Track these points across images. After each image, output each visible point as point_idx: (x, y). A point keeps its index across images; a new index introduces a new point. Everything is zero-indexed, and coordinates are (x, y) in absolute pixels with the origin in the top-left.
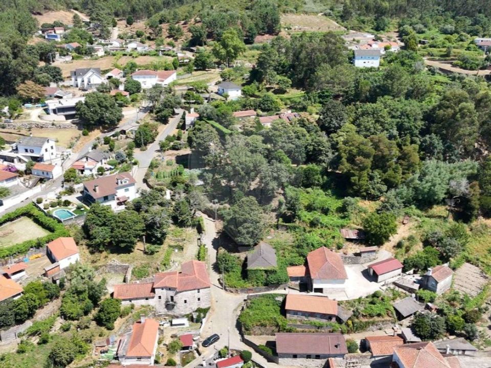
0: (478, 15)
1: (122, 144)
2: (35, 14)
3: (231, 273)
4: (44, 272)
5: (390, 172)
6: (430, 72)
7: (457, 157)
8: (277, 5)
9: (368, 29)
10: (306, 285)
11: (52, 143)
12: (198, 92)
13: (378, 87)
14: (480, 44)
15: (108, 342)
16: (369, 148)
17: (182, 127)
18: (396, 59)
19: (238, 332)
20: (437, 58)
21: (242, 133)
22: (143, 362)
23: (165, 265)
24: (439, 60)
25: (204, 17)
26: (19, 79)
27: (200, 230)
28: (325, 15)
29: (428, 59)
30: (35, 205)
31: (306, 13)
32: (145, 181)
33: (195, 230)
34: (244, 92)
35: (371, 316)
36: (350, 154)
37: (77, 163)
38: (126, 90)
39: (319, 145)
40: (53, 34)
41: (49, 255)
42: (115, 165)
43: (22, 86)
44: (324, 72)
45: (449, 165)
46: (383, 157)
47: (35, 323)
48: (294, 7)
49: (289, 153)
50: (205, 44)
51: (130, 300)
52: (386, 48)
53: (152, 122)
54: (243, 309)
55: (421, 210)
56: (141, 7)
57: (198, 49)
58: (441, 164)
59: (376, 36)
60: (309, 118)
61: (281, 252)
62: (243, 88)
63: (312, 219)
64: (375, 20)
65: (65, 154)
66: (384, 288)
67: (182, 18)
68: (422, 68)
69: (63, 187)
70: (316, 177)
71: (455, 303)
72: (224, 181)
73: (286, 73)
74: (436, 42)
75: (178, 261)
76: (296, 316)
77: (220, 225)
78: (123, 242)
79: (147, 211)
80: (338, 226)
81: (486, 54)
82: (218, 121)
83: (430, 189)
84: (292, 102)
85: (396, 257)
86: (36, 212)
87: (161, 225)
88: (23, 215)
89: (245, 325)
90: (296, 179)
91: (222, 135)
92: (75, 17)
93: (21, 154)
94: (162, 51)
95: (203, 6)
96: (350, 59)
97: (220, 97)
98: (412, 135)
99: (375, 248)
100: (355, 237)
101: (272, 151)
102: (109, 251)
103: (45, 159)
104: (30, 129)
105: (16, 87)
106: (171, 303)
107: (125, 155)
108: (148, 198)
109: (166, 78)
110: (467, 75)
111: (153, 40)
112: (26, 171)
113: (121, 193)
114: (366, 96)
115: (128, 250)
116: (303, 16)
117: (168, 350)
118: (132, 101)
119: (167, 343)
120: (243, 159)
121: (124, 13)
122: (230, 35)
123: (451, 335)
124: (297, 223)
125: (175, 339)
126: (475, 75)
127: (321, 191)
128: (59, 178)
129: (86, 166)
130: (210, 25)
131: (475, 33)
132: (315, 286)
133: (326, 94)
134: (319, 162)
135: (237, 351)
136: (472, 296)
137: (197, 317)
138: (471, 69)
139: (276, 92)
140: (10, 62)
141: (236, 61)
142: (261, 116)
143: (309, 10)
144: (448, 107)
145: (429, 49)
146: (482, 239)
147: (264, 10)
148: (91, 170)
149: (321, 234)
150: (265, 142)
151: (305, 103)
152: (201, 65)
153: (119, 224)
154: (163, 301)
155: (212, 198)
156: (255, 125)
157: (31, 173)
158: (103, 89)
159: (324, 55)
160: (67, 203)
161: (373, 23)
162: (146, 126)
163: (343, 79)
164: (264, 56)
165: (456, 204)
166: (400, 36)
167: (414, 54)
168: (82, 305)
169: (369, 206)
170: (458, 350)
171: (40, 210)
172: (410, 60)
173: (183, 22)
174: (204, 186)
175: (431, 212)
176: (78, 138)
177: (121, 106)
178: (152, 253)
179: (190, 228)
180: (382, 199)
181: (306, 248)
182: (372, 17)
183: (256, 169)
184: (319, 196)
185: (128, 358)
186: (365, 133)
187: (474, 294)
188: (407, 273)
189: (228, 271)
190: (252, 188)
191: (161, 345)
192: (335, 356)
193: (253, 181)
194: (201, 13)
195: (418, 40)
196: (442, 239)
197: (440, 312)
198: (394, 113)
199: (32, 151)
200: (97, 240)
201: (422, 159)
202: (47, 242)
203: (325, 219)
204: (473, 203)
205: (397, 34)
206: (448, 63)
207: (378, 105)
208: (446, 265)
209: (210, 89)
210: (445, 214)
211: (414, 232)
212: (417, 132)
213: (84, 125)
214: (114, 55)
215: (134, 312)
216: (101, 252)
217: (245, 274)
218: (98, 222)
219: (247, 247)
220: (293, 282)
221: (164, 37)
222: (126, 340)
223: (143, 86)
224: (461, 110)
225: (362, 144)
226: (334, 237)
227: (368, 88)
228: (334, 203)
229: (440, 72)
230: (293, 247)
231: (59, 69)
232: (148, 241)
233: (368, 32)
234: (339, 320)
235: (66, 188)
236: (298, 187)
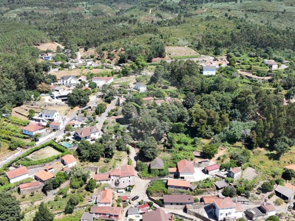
0: (268, 47)
1: (90, 113)
2: (36, 45)
3: (143, 171)
4: (62, 169)
5: (215, 126)
6: (241, 78)
7: (247, 120)
8: (163, 42)
9: (211, 54)
10: (177, 176)
11: (58, 113)
12: (125, 88)
13: (212, 86)
14: (267, 63)
15: (92, 198)
16: (205, 115)
17: (118, 105)
18: (224, 70)
19: (147, 195)
20: (245, 70)
21: (147, 108)
22: (107, 205)
23: (113, 167)
24: (246, 71)
25: (126, 48)
26: (38, 82)
27: (128, 152)
28: (189, 46)
29: (241, 71)
30: (53, 141)
31: (179, 46)
32: (102, 130)
33: (126, 152)
34: (148, 88)
35: (205, 188)
36: (197, 118)
37: (70, 122)
38: (90, 87)
39: (183, 114)
40: (47, 56)
41: (63, 162)
42: (88, 123)
43: (40, 85)
44: (186, 79)
45: (243, 123)
46: (212, 119)
47: (60, 189)
48: (172, 43)
49: (169, 117)
50: (127, 62)
51: (100, 181)
52: (220, 65)
53: (103, 103)
54: (149, 186)
55: (230, 144)
56: (92, 41)
57: (123, 65)
58: (240, 123)
59: (215, 58)
60: (178, 101)
61: (166, 162)
62: (147, 86)
63: (180, 147)
64: (215, 49)
65: (64, 118)
66: (211, 177)
67: (114, 48)
68: (237, 76)
69: (65, 133)
70: (182, 128)
71: (242, 183)
72: (139, 130)
73: (168, 78)
74: (245, 62)
75: (119, 166)
76: (172, 188)
77: (138, 150)
78: (95, 156)
79: (105, 143)
80: (191, 150)
81: (269, 68)
82: (136, 102)
83: (233, 134)
84: (171, 93)
85: (217, 164)
86: (54, 144)
87: (112, 149)
88: (48, 145)
89: (150, 192)
90: (173, 129)
91: (138, 109)
92: (58, 47)
93: (43, 118)
94: (105, 66)
95: (125, 42)
96: (201, 70)
97: (136, 90)
98: (227, 109)
99: (207, 160)
100: (199, 155)
101: (162, 117)
102: (89, 161)
103: (55, 120)
104: (45, 106)
105: (36, 85)
106: (117, 182)
107: (92, 119)
108: (105, 137)
109: (108, 81)
110: (259, 79)
111: (99, 60)
112: (47, 126)
113: (92, 136)
114: (206, 91)
115: (97, 160)
116: (178, 47)
117: (117, 202)
118: (93, 92)
119: (116, 199)
120: (148, 120)
121: (83, 44)
122: (140, 59)
123: (239, 195)
124: (173, 149)
125: (120, 198)
126: (263, 79)
127: (184, 135)
128: (62, 129)
129: (75, 123)
130: (129, 52)
131: (265, 57)
132: (181, 176)
133: (187, 89)
134: (183, 122)
135: (147, 202)
136: (250, 181)
137: (129, 189)
138: (261, 76)
139: (163, 88)
140: (35, 74)
141: (143, 71)
142: (156, 100)
143: (180, 44)
144: (242, 97)
145: (241, 65)
146: (258, 157)
147: (157, 45)
148: (77, 125)
149: (184, 154)
150: (158, 112)
151: (177, 94)
152: (125, 73)
153: (93, 149)
154: (114, 182)
155: (133, 138)
156: (153, 104)
157: (49, 127)
158: (78, 87)
159: (186, 71)
160: (68, 140)
161: (213, 51)
162: (101, 104)
163: (195, 82)
164: (157, 71)
165: (245, 141)
166: (227, 58)
167: (233, 69)
168: (80, 182)
169: (206, 142)
170: (241, 202)
171: (56, 143)
172: (231, 71)
173: (115, 50)
174: (130, 133)
175: (235, 145)
176: (69, 110)
177: (88, 95)
178: (108, 162)
179: (124, 152)
180: (212, 138)
181: (177, 160)
182: (213, 48)
183: (154, 124)
184: (184, 137)
185: (101, 203)
186: (204, 108)
187: (251, 180)
188: (222, 170)
189: (142, 170)
190: (152, 133)
191: (114, 200)
192: (189, 203)
193: (153, 130)
194: (124, 46)
195: (236, 60)
196: (238, 156)
197: (235, 186)
198: (218, 99)
199: (49, 117)
200: (84, 156)
201: (231, 120)
202: (62, 157)
203: (186, 147)
204: (253, 140)
205: (226, 57)
206: (251, 73)
207: (211, 95)
208: (240, 168)
209: (130, 87)
210: (241, 146)
211: (226, 153)
212: (229, 108)
213: (71, 104)
214: (80, 68)
215: (102, 186)
216: (85, 161)
217: (150, 171)
218: (84, 148)
219: (150, 160)
220: (171, 175)
221: (105, 58)
222: (99, 197)
223: (98, 85)
224: (248, 98)
225: (202, 113)
226: (189, 155)
227: (207, 87)
228: (190, 140)
229: (246, 77)
230: (171, 159)
231: (55, 76)
232: (106, 157)
233: (211, 56)
234: (191, 190)
235: (67, 134)
236: (174, 133)
